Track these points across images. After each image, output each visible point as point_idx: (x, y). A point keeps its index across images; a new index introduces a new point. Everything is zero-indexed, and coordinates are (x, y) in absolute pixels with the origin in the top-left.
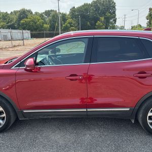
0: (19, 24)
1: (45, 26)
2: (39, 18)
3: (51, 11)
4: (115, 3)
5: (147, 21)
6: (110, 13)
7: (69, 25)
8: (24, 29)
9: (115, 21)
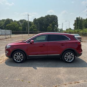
0: (5, 27)
1: (20, 28)
2: (17, 24)
3: (23, 20)
4: (57, 17)
5: (74, 27)
6: (55, 22)
7: (33, 28)
8: (8, 29)
9: (58, 26)
